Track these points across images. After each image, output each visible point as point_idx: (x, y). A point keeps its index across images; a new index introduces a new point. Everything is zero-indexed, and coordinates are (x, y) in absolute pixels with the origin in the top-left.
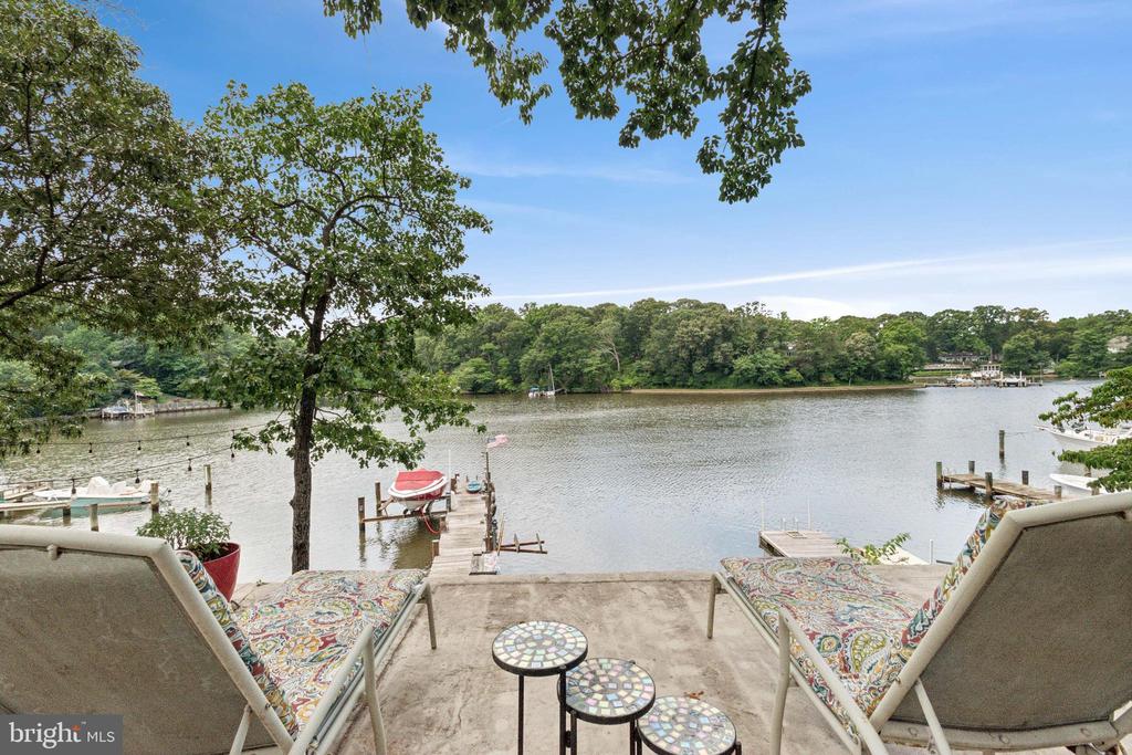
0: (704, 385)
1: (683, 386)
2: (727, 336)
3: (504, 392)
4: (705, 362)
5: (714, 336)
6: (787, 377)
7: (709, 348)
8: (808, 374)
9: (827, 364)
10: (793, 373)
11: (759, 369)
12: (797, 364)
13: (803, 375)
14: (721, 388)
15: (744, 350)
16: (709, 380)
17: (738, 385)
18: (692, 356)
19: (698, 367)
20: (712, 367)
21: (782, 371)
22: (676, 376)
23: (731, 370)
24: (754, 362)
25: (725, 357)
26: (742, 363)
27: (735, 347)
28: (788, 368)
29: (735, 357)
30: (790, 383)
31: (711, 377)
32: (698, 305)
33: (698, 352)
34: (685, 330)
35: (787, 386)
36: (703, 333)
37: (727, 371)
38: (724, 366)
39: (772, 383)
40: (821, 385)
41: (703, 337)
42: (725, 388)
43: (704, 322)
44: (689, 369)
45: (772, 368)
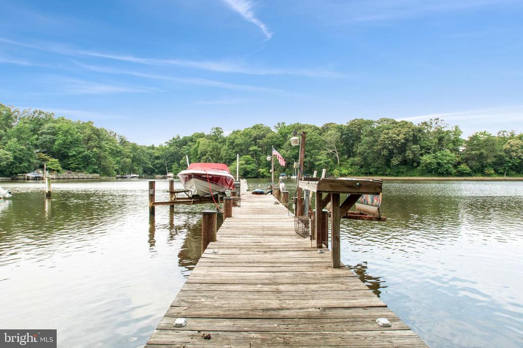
0: (398, 174)
1: (383, 175)
2: (415, 140)
3: (263, 176)
4: (400, 158)
5: (407, 140)
6: (459, 169)
7: (403, 148)
8: (475, 168)
9: (489, 161)
10: (463, 167)
11: (439, 164)
12: (466, 160)
13: (471, 168)
14: (411, 176)
15: (427, 150)
16: (402, 170)
17: (422, 175)
18: (391, 154)
19: (395, 161)
20: (405, 162)
21: (456, 166)
22: (378, 168)
23: (419, 164)
24: (436, 158)
25: (415, 155)
26: (427, 158)
27: (422, 148)
28: (459, 163)
29: (422, 155)
30: (461, 174)
31: (403, 168)
32: (394, 123)
33: (395, 151)
34: (386, 136)
35: (459, 176)
36: (399, 138)
37: (415, 164)
38: (413, 161)
39: (449, 174)
40: (483, 176)
41: (399, 140)
42: (413, 176)
43: (399, 131)
44: (388, 163)
45: (448, 163)
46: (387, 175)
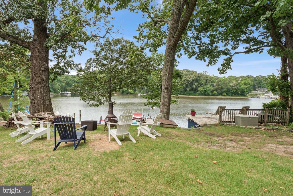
0: (189, 95)
1: (183, 95)
2: (197, 81)
3: (131, 94)
4: (190, 88)
5: (193, 80)
6: (213, 93)
7: (192, 84)
8: (219, 93)
9: (224, 90)
10: (215, 92)
11: (205, 91)
12: (216, 90)
13: (218, 93)
14: (194, 95)
15: (201, 85)
16: (191, 93)
17: (199, 95)
18: (187, 86)
19: (188, 89)
20: (192, 90)
21: (212, 91)
22: (181, 91)
23: (198, 91)
24: (204, 88)
25: (196, 87)
26: (201, 89)
27: (199, 84)
28: (213, 91)
29: (199, 87)
30: (214, 95)
31: (191, 92)
32: (189, 71)
33: (188, 85)
34: (185, 78)
35: (213, 96)
36: (190, 80)
37: (196, 91)
38: (195, 89)
39: (209, 95)
40: (222, 96)
41: (190, 81)
42: (195, 96)
43: (190, 76)
44: (185, 90)
45: (209, 91)
46: (185, 95)
